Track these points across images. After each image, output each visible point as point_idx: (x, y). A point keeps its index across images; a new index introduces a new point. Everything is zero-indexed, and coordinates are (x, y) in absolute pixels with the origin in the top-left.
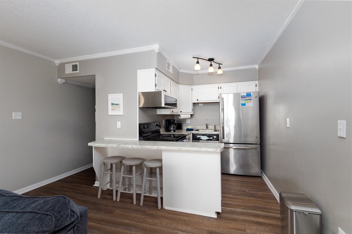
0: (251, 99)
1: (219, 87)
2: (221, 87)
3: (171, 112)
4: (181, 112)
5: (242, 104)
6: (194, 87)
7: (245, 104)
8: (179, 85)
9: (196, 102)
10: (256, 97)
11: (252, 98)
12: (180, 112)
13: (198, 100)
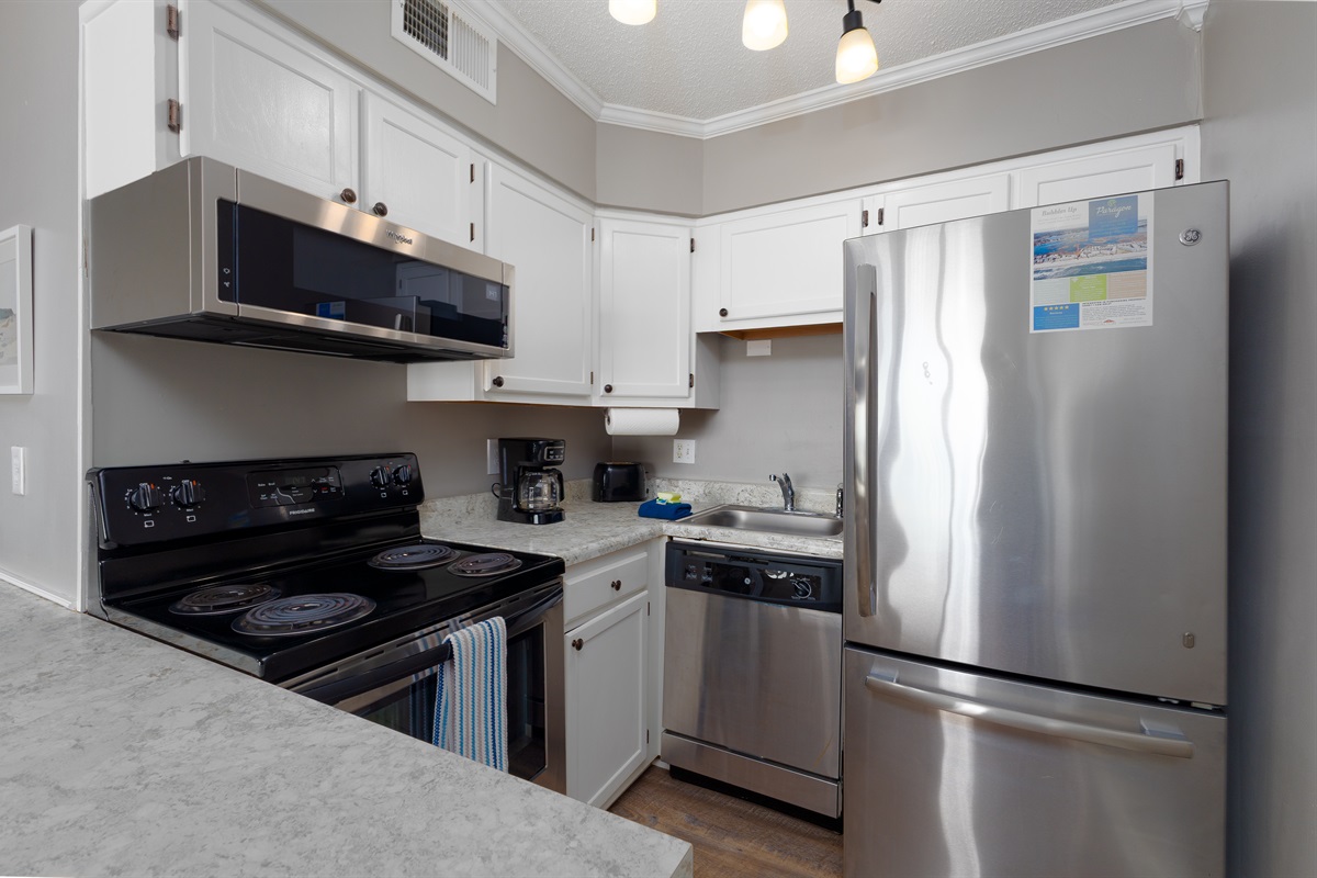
0: (1139, 265)
1: (865, 214)
2: (881, 213)
3: (488, 385)
4: (609, 389)
5: (1038, 310)
6: (706, 229)
7: (1074, 309)
8: (599, 212)
9: (719, 326)
10: (1195, 236)
11: (1149, 254)
12: (602, 391)
13: (724, 313)
